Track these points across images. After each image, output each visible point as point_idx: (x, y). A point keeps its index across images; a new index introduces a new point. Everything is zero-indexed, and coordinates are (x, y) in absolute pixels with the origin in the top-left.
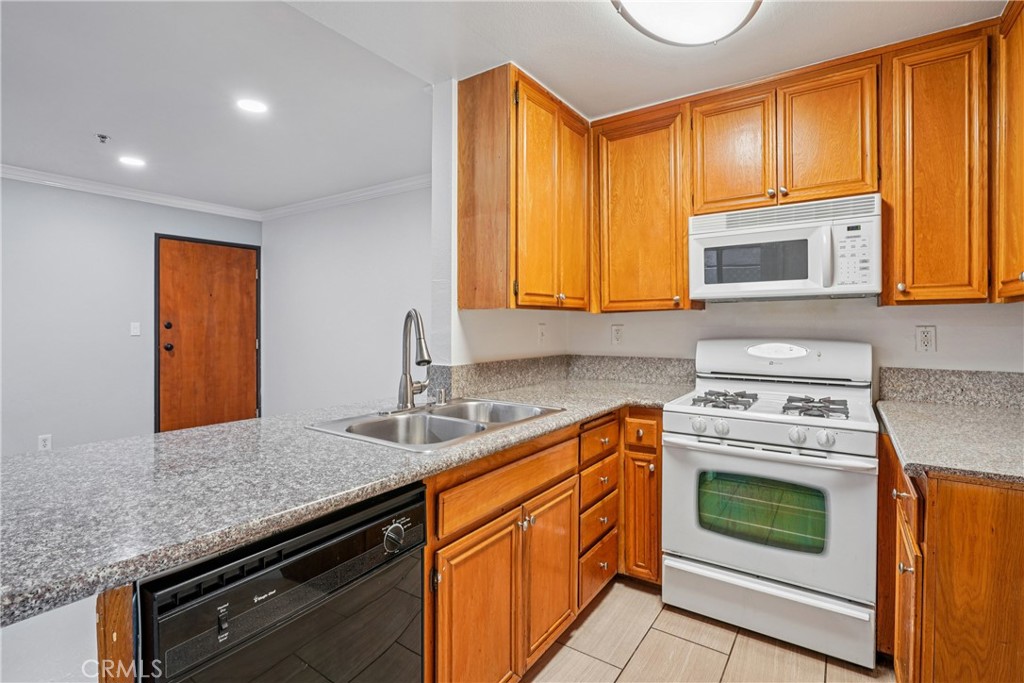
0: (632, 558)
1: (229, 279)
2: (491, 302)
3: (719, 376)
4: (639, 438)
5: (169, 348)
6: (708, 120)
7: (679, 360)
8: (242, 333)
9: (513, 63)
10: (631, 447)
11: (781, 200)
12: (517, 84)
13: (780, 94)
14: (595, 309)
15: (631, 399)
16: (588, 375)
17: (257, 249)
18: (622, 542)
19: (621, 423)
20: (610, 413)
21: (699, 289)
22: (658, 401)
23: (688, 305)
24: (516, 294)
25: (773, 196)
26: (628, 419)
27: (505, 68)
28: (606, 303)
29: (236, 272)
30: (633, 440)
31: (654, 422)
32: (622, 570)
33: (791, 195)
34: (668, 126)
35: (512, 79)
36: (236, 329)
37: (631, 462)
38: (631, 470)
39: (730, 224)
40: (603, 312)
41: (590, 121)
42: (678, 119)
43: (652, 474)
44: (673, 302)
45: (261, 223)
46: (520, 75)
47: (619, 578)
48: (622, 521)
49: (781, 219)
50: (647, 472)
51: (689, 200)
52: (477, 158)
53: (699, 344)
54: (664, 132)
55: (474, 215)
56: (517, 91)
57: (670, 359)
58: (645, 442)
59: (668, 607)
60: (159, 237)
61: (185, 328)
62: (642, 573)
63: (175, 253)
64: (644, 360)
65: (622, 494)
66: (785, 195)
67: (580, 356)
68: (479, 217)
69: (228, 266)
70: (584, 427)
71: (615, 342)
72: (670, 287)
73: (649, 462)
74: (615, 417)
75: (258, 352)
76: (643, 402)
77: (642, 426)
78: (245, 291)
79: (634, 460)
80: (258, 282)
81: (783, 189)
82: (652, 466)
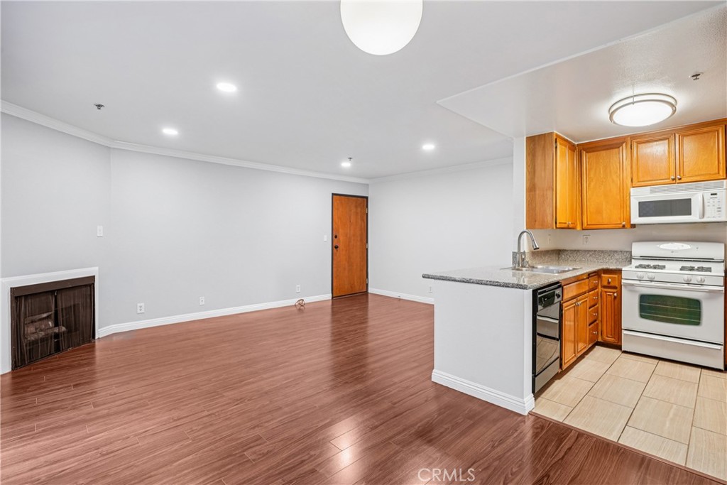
0: (605, 334)
1: (357, 213)
2: (543, 226)
3: (644, 258)
4: (609, 283)
5: (336, 247)
6: (640, 145)
7: (621, 251)
8: (361, 240)
9: (555, 132)
10: (605, 287)
11: (678, 181)
12: (556, 139)
13: (677, 135)
14: (579, 228)
15: (604, 266)
16: (570, 259)
17: (367, 198)
18: (600, 328)
19: (600, 277)
20: (595, 272)
21: (636, 219)
22: (619, 267)
23: (629, 226)
24: (556, 223)
25: (673, 180)
26: (603, 275)
27: (551, 134)
28: (585, 225)
29: (359, 210)
30: (605, 283)
31: (616, 276)
32: (600, 340)
33: (683, 179)
34: (619, 147)
35: (555, 137)
36: (359, 239)
37: (605, 294)
38: (605, 297)
39: (652, 192)
40: (583, 229)
41: (576, 143)
42: (624, 145)
43: (615, 297)
44: (621, 225)
45: (368, 185)
46: (557, 135)
47: (598, 344)
48: (600, 318)
49: (677, 190)
50: (613, 297)
51: (630, 180)
52: (536, 168)
53: (633, 244)
54: (617, 150)
55: (535, 191)
56: (556, 142)
57: (616, 251)
58: (612, 284)
59: (625, 352)
60: (333, 194)
61: (341, 238)
62: (611, 340)
63: (338, 202)
64: (602, 252)
65: (600, 307)
66: (680, 179)
67: (565, 250)
68: (537, 192)
69: (356, 207)
70: (589, 275)
71: (585, 243)
72: (620, 219)
73: (614, 293)
74: (597, 274)
75: (367, 249)
76: (611, 268)
77: (610, 278)
78: (362, 220)
79: (606, 292)
80: (367, 214)
81: (679, 177)
82: (615, 294)
